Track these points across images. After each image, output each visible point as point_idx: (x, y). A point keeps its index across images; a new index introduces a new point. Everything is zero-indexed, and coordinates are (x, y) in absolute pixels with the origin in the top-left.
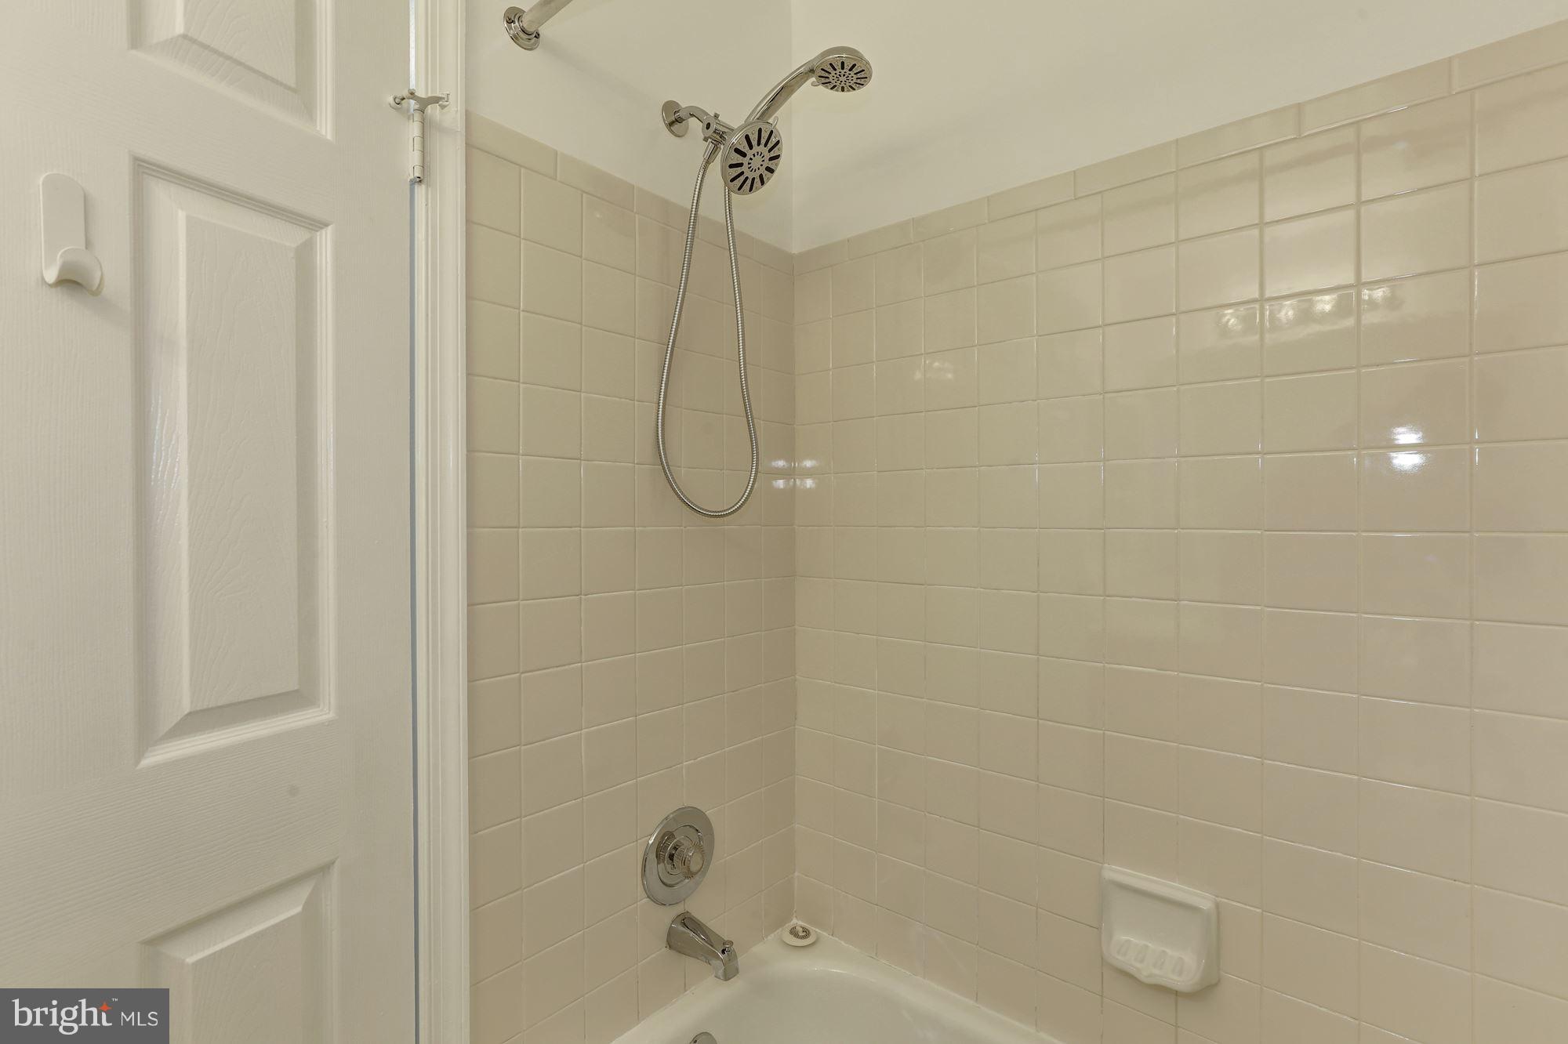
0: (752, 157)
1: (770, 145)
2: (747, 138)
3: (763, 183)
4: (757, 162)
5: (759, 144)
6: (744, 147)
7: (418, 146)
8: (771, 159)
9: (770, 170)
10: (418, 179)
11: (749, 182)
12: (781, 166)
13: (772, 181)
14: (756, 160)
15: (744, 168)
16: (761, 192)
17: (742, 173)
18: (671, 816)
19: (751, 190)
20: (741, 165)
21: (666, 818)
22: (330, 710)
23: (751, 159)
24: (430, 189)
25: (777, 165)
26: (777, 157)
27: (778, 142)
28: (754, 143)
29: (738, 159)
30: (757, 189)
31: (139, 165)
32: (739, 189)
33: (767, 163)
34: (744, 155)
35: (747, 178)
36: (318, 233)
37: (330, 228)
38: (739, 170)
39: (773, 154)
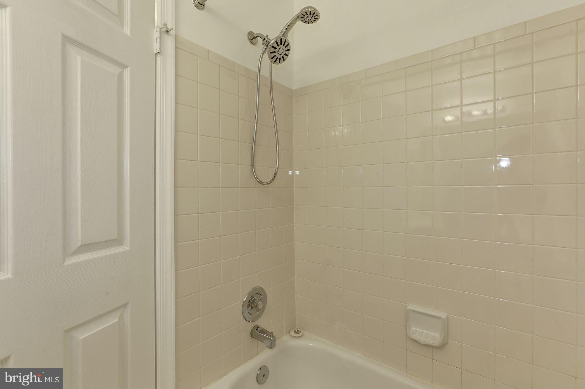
0: (279, 49)
1: (285, 45)
2: (276, 42)
3: (284, 60)
4: (281, 51)
5: (281, 44)
6: (275, 46)
7: (158, 40)
8: (286, 51)
9: (287, 55)
10: (158, 53)
11: (278, 59)
12: (291, 53)
13: (288, 59)
14: (280, 51)
15: (276, 54)
16: (283, 64)
17: (275, 56)
18: (252, 290)
19: (279, 62)
20: (275, 52)
21: (250, 291)
22: (127, 247)
23: (278, 50)
24: (162, 57)
25: (289, 53)
26: (289, 50)
27: (289, 44)
28: (279, 44)
29: (273, 50)
30: (282, 63)
31: (65, 38)
32: (275, 62)
33: (285, 52)
34: (276, 48)
35: (277, 58)
36: (124, 69)
37: (129, 68)
38: (274, 54)
39: (287, 49)
